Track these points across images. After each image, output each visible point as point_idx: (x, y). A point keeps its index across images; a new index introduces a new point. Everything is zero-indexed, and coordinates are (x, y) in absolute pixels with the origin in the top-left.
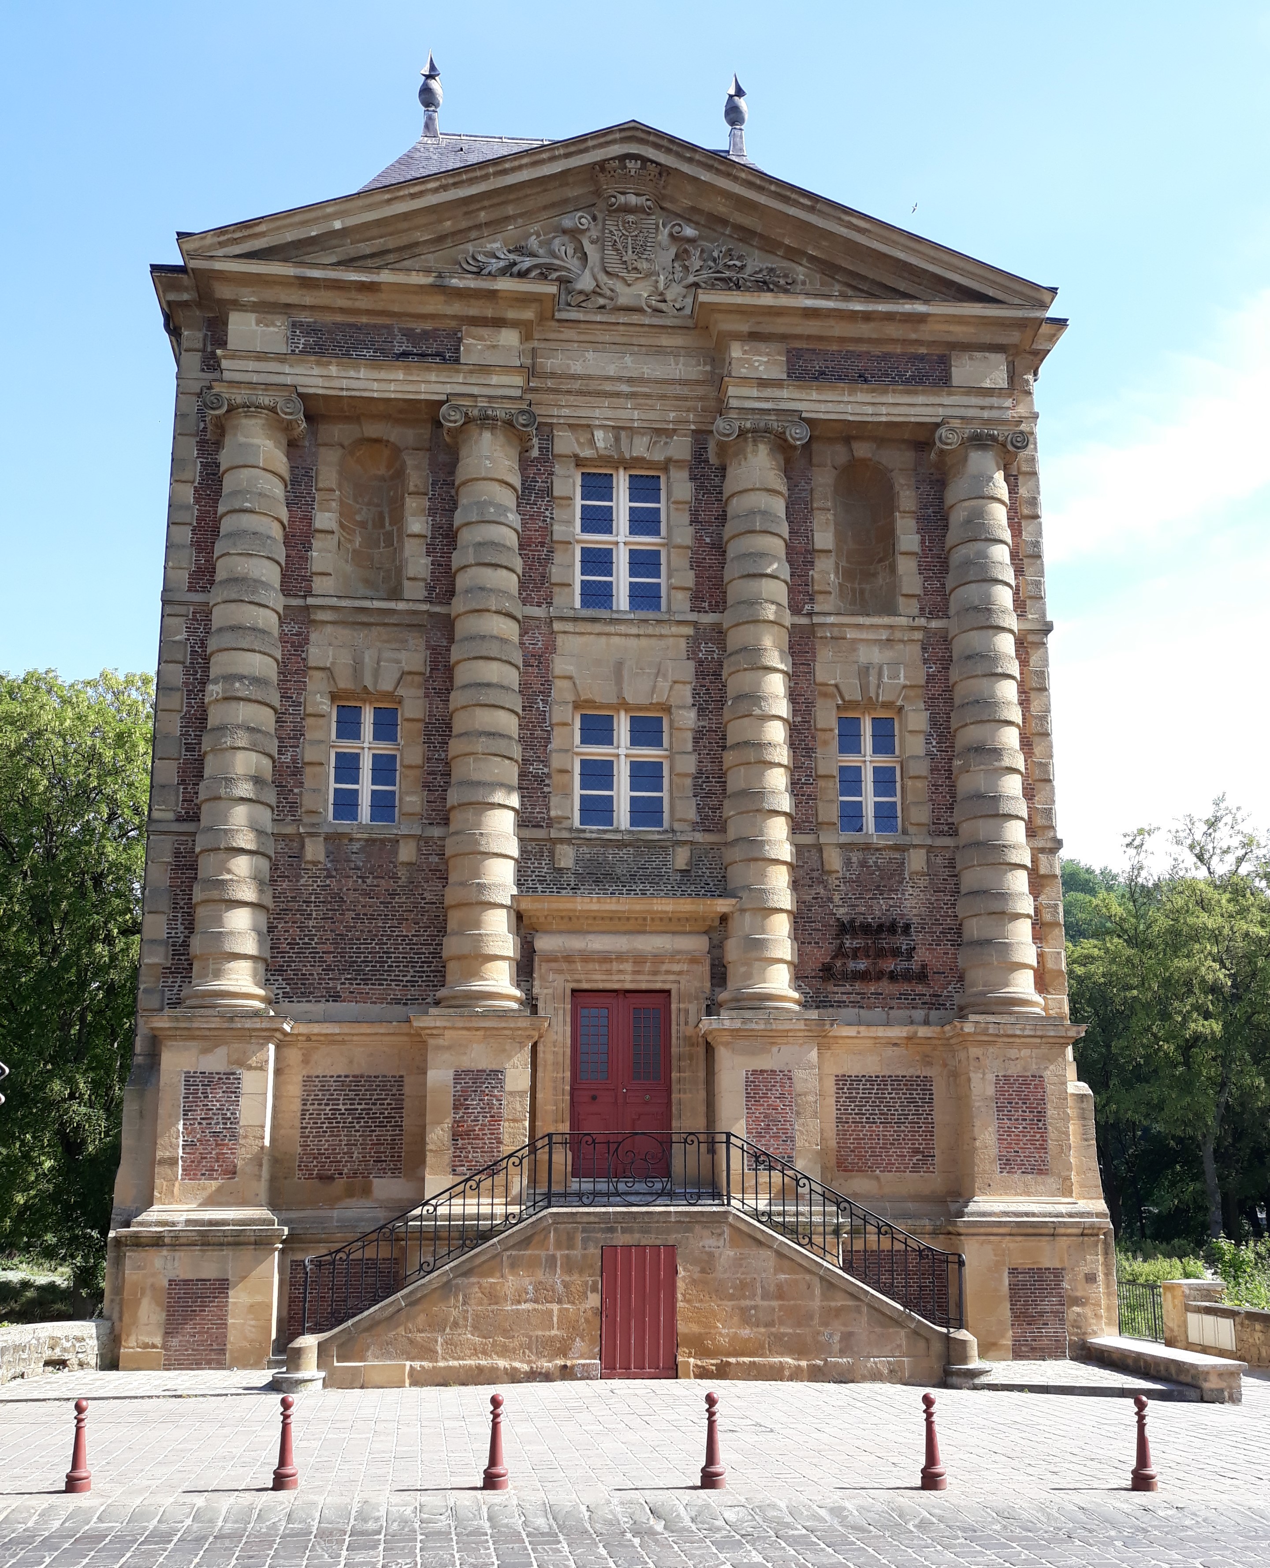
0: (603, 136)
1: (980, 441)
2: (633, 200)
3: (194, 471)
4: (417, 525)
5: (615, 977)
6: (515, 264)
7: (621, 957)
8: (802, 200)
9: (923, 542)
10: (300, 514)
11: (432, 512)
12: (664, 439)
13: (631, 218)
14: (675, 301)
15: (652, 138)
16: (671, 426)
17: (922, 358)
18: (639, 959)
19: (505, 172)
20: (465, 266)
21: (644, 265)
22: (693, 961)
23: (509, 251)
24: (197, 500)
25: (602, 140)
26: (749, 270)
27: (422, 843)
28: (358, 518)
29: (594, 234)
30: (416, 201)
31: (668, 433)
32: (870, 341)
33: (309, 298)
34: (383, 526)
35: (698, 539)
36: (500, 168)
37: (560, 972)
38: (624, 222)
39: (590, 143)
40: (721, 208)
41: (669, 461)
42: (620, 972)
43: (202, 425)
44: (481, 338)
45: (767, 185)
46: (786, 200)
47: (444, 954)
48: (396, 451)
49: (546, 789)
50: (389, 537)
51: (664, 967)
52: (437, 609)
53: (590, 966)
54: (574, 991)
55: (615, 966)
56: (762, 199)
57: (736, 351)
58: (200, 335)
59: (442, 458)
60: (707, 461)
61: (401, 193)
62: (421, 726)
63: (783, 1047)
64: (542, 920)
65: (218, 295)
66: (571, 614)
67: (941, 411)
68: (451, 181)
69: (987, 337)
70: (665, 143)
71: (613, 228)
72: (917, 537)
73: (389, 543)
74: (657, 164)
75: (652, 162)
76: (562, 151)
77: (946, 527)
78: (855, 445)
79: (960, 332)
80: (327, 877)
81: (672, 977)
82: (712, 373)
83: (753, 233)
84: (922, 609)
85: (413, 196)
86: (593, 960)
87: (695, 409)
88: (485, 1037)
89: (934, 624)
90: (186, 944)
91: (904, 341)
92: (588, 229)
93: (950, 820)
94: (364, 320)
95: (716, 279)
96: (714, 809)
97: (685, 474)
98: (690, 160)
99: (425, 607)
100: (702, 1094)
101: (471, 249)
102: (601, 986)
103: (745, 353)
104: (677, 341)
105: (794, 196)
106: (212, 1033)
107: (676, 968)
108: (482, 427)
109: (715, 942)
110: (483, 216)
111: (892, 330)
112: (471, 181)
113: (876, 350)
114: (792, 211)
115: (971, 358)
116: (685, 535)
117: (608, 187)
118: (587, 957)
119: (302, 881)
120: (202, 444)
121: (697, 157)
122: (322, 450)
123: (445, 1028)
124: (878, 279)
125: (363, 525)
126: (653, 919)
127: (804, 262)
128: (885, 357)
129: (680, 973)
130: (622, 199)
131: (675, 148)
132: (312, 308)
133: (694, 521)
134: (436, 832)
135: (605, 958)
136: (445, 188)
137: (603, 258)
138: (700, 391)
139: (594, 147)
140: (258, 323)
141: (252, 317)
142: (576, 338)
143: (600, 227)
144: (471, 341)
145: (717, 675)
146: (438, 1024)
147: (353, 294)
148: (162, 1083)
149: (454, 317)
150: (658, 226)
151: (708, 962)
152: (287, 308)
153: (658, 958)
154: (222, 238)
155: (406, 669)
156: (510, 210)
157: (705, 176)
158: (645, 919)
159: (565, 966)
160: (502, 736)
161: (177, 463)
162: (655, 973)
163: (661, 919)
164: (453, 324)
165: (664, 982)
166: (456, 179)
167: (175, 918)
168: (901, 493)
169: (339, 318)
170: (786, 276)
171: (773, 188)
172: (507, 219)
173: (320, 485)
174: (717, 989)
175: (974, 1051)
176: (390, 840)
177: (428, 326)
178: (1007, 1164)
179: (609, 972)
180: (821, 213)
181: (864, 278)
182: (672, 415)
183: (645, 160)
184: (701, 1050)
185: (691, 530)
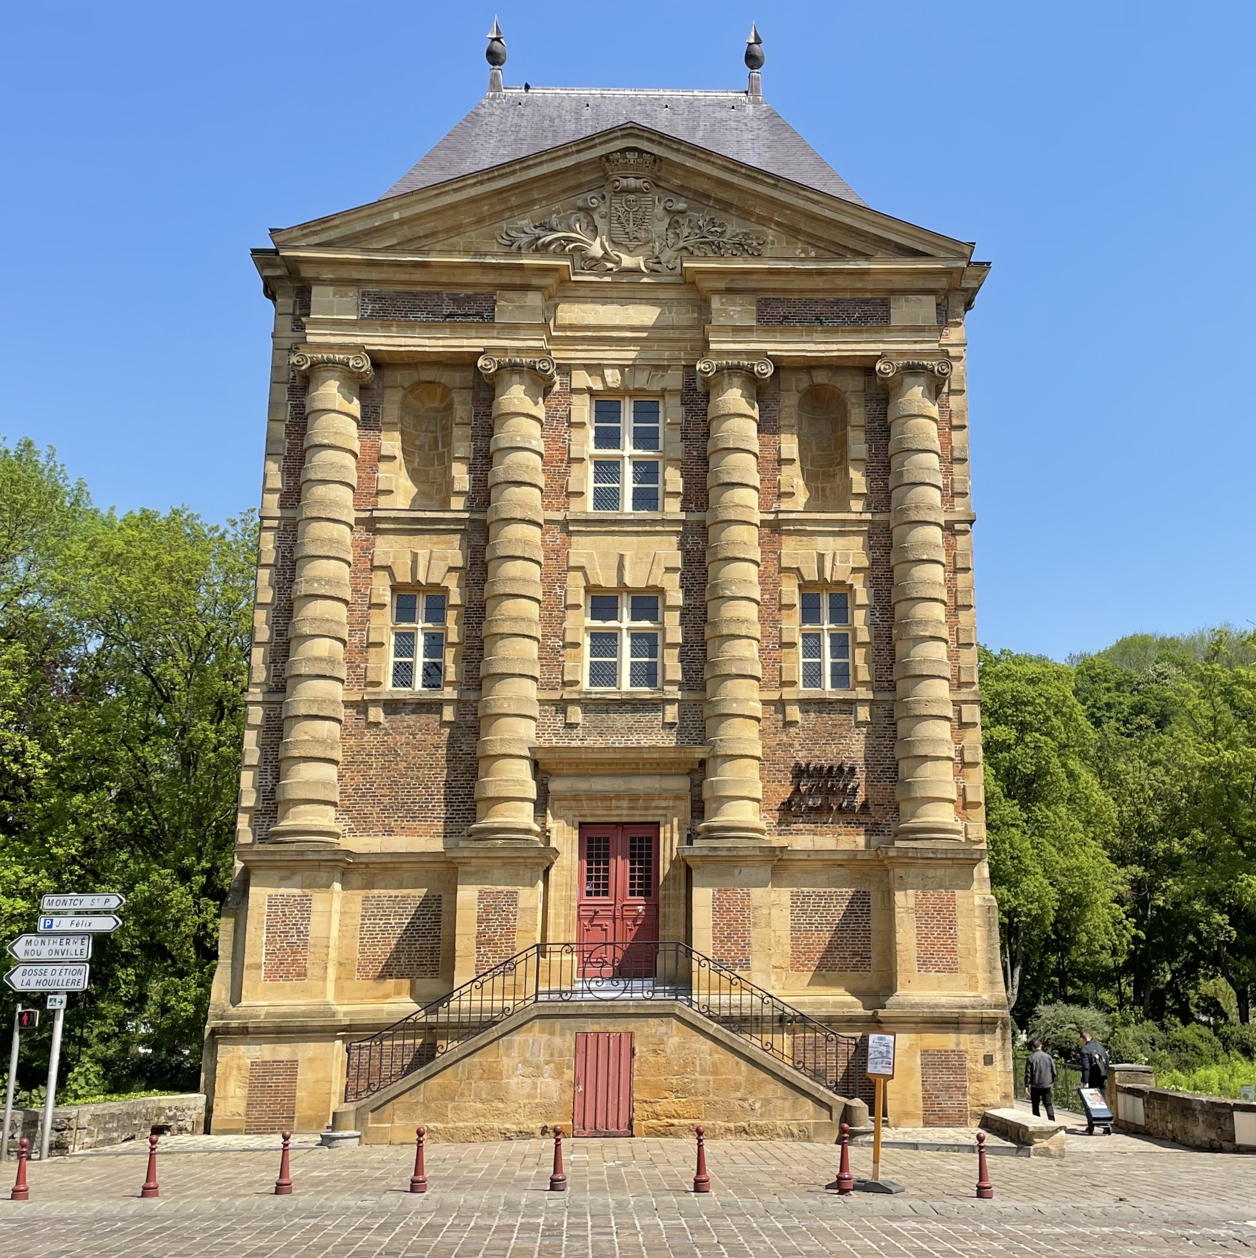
0: (608, 135)
1: (913, 370)
2: (633, 183)
3: (286, 413)
4: (462, 448)
5: (615, 812)
6: (539, 238)
7: (618, 796)
8: (767, 180)
9: (870, 450)
10: (369, 444)
11: (474, 438)
12: (661, 373)
13: (632, 197)
14: (668, 262)
15: (646, 135)
16: (666, 363)
17: (866, 302)
18: (633, 797)
19: (529, 167)
20: (500, 241)
21: (642, 235)
22: (678, 798)
23: (536, 227)
24: (288, 435)
25: (606, 138)
26: (728, 234)
27: (461, 705)
28: (417, 443)
29: (603, 210)
30: (459, 194)
31: (665, 368)
32: (823, 290)
33: (374, 275)
34: (437, 448)
35: (688, 453)
36: (524, 165)
37: (570, 808)
38: (626, 201)
39: (597, 141)
40: (704, 186)
41: (664, 390)
42: (618, 808)
43: (292, 374)
44: (512, 301)
45: (738, 169)
46: (754, 179)
47: (476, 796)
48: (447, 390)
49: (561, 659)
50: (441, 456)
51: (654, 804)
52: (477, 516)
53: (594, 804)
54: (581, 824)
55: (614, 803)
56: (735, 180)
57: (716, 303)
58: (290, 302)
59: (483, 394)
60: (695, 390)
61: (446, 189)
62: (463, 610)
63: (743, 870)
64: (554, 767)
65: (303, 274)
66: (583, 517)
67: (882, 346)
68: (486, 177)
69: (920, 284)
70: (656, 138)
71: (617, 206)
72: (865, 447)
73: (442, 463)
74: (651, 154)
75: (647, 153)
76: (574, 149)
77: (888, 438)
78: (815, 373)
79: (899, 282)
80: (385, 735)
81: (660, 812)
82: (699, 319)
83: (731, 205)
84: (869, 505)
85: (455, 190)
86: (596, 799)
87: (685, 349)
88: (504, 864)
89: (878, 517)
90: (273, 791)
91: (853, 290)
92: (598, 207)
93: (890, 678)
94: (419, 288)
95: (702, 243)
96: (697, 672)
97: (677, 400)
98: (677, 150)
99: (466, 515)
100: (683, 909)
101: (505, 226)
102: (603, 820)
103: (722, 304)
104: (671, 294)
105: (760, 177)
106: (290, 864)
107: (664, 804)
108: (512, 372)
109: (697, 782)
110: (514, 201)
111: (842, 282)
112: (502, 176)
113: (830, 297)
114: (760, 188)
115: (907, 301)
116: (678, 450)
117: (614, 174)
118: (591, 796)
119: (366, 739)
120: (292, 390)
121: (682, 148)
122: (387, 391)
123: (471, 858)
124: (832, 238)
125: (421, 447)
126: (644, 764)
127: (773, 226)
128: (837, 302)
129: (666, 808)
130: (624, 182)
131: (665, 142)
132: (378, 282)
133: (684, 438)
134: (472, 696)
135: (605, 797)
136: (481, 183)
137: (610, 230)
138: (689, 334)
139: (600, 144)
140: (335, 294)
141: (330, 290)
142: (590, 295)
143: (608, 204)
144: (503, 303)
145: (702, 562)
146: (466, 854)
147: (410, 270)
148: (250, 905)
149: (490, 285)
150: (654, 201)
151: (689, 798)
152: (357, 282)
153: (649, 797)
154: (305, 231)
155: (452, 565)
156: (536, 195)
157: (690, 163)
158: (637, 764)
159: (573, 803)
160: (523, 619)
161: (273, 406)
162: (647, 808)
163: (651, 764)
164: (490, 289)
165: (654, 815)
166: (490, 175)
167: (265, 771)
168: (853, 411)
169: (399, 288)
170: (758, 238)
171: (743, 171)
172: (533, 202)
173: (386, 420)
174: (697, 821)
175: (899, 871)
176: (436, 704)
177: (469, 292)
178: (923, 964)
179: (610, 808)
180: (782, 189)
181: (821, 239)
182: (667, 353)
183: (641, 152)
184: (683, 872)
185: (681, 446)
